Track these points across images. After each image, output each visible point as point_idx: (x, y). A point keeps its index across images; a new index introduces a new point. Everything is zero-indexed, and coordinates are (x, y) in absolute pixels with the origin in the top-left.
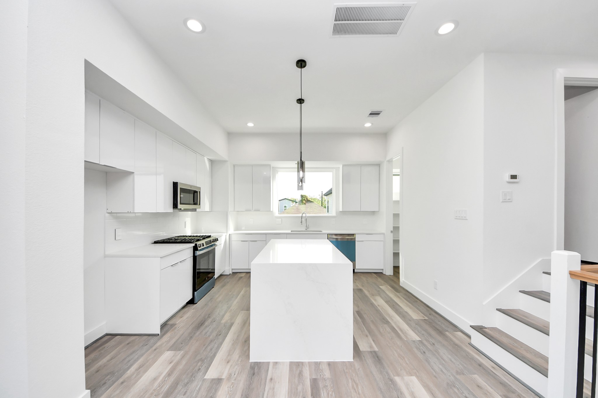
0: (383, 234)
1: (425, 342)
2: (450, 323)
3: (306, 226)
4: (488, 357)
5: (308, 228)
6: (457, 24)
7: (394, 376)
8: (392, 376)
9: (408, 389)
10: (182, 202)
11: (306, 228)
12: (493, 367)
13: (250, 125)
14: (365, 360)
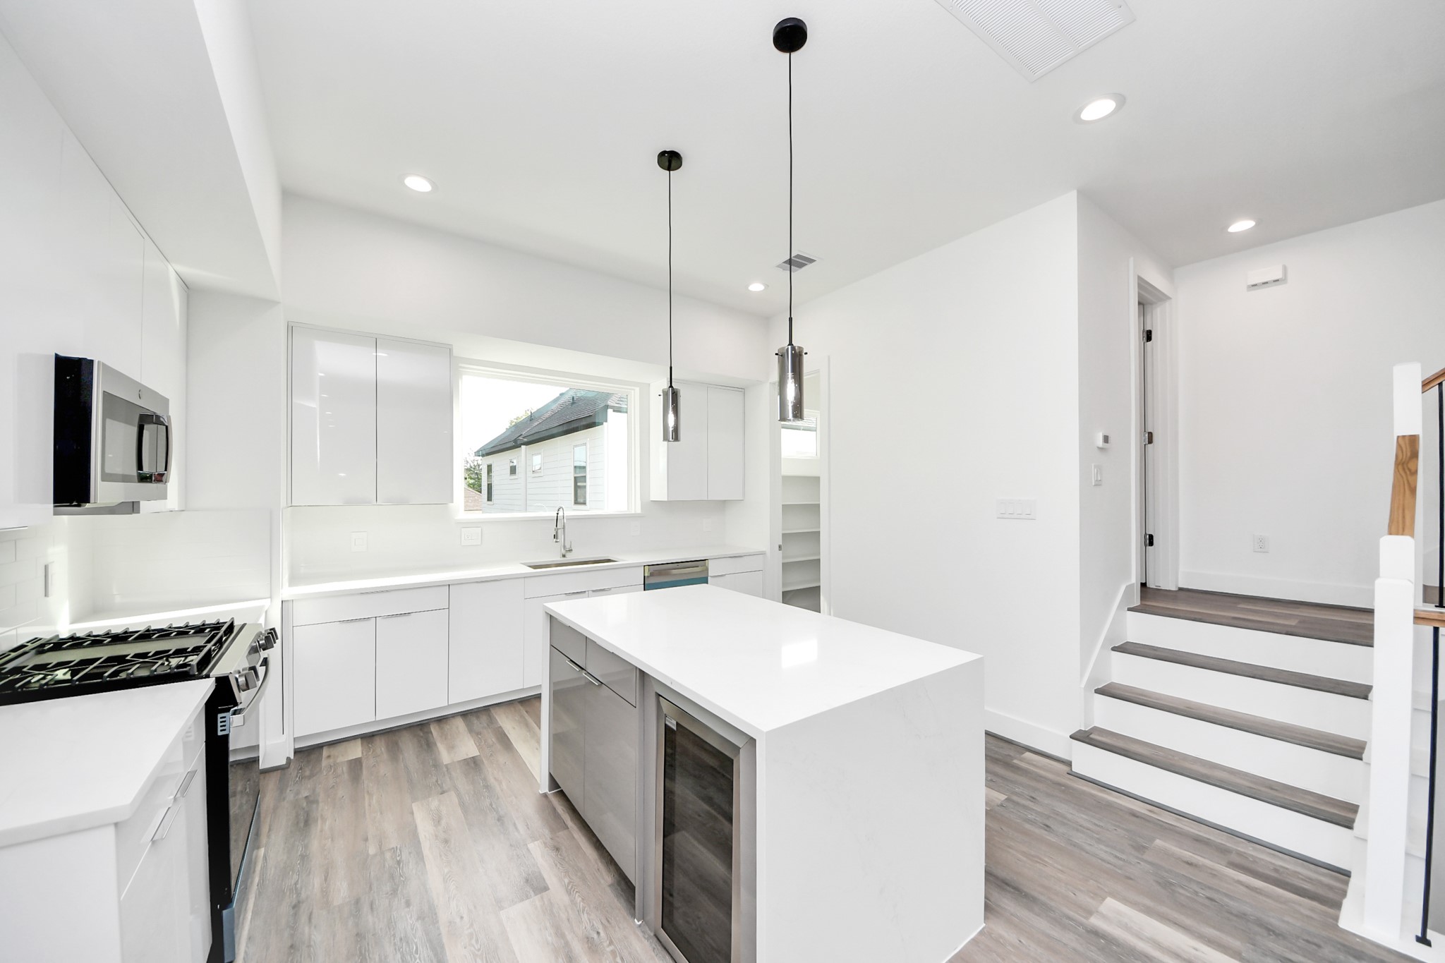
0: (763, 553)
1: (1015, 798)
2: (994, 737)
3: (564, 547)
4: (1122, 792)
5: (570, 550)
6: (1121, 101)
7: (1087, 918)
8: (1084, 920)
9: (1142, 939)
10: (107, 470)
11: (563, 552)
12: (1150, 811)
13: (418, 184)
14: (999, 906)
